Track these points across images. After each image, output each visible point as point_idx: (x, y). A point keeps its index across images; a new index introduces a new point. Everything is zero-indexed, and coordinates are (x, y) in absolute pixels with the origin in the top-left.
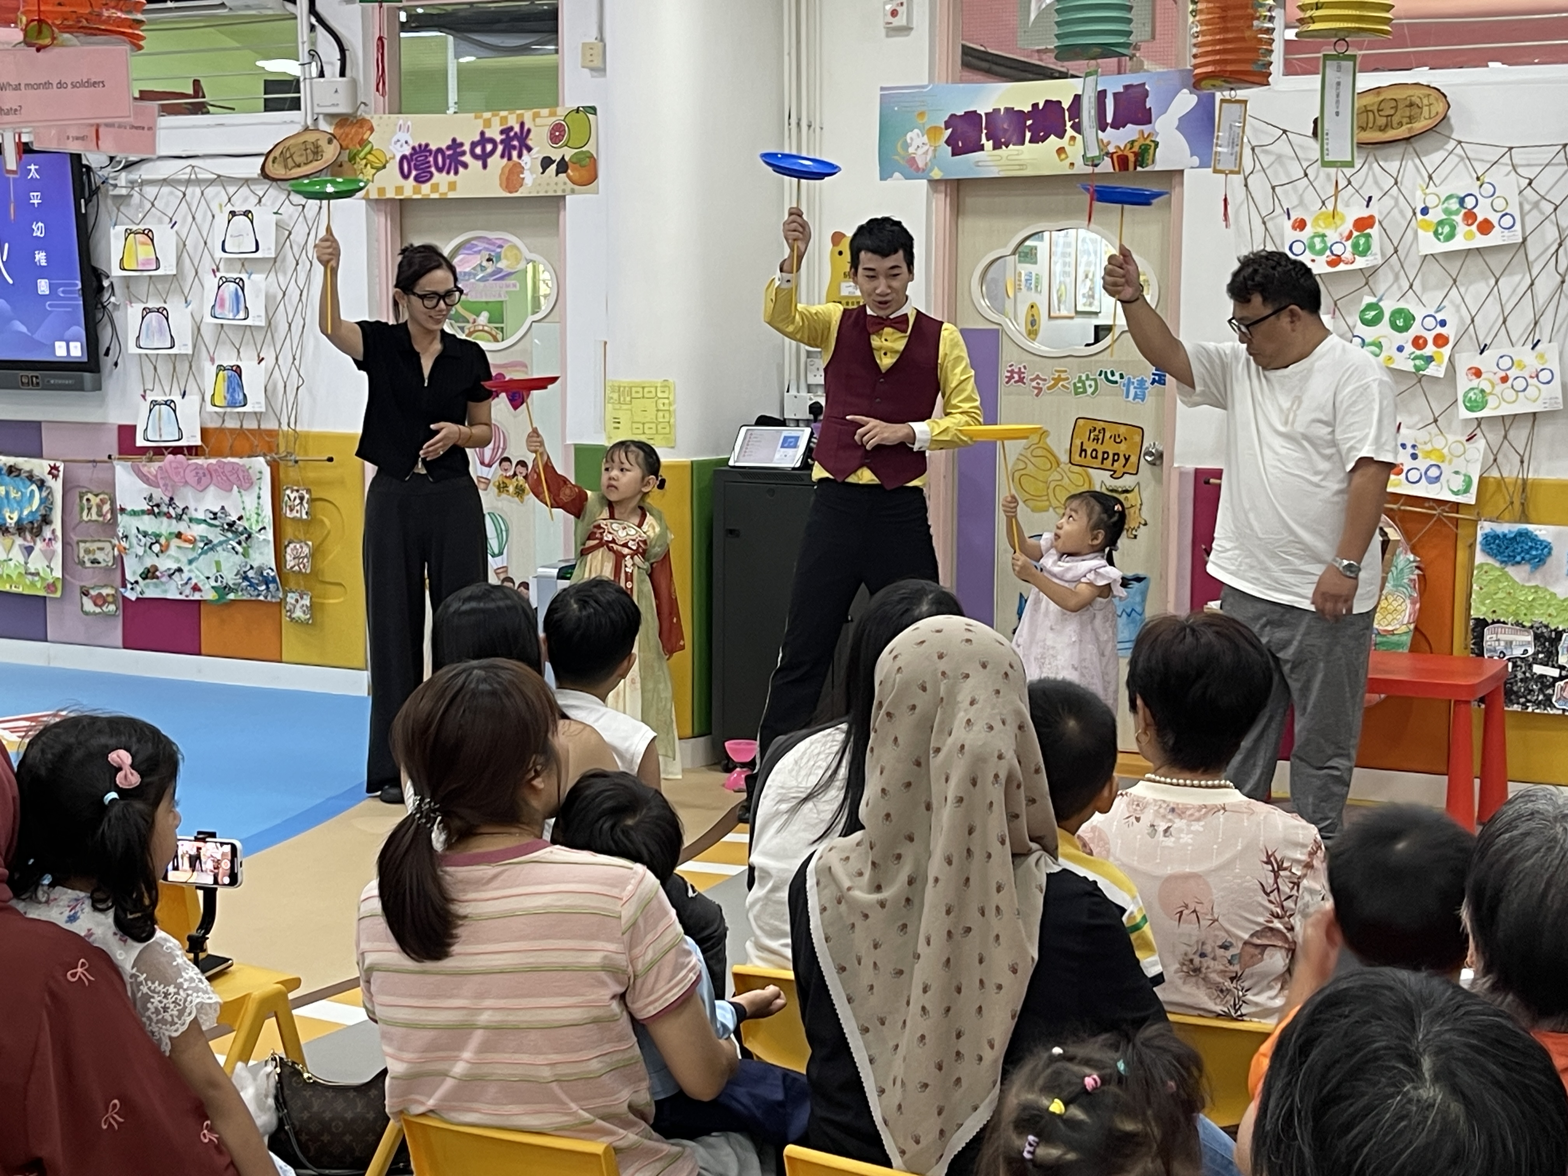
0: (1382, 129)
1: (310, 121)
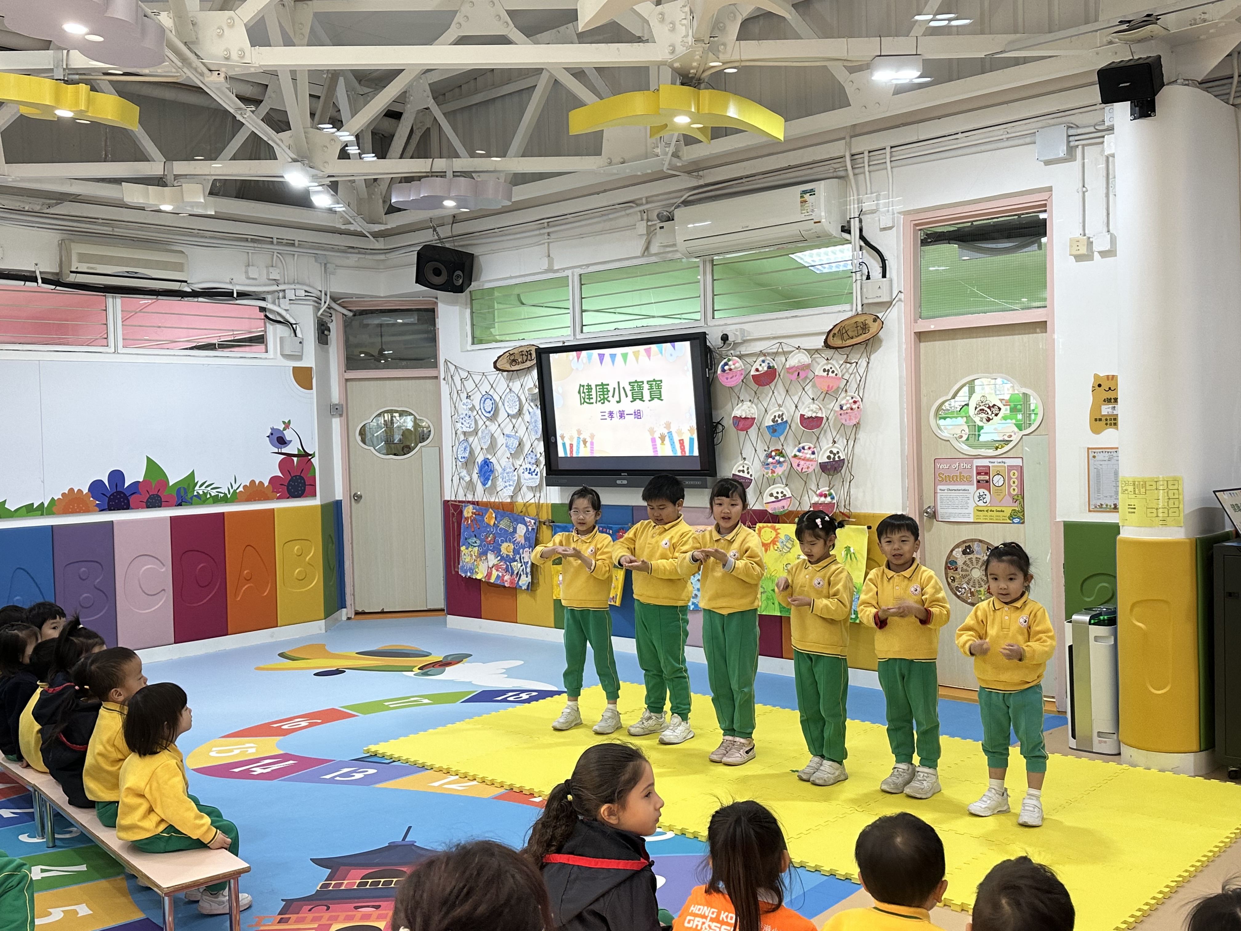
1: (859, 308)
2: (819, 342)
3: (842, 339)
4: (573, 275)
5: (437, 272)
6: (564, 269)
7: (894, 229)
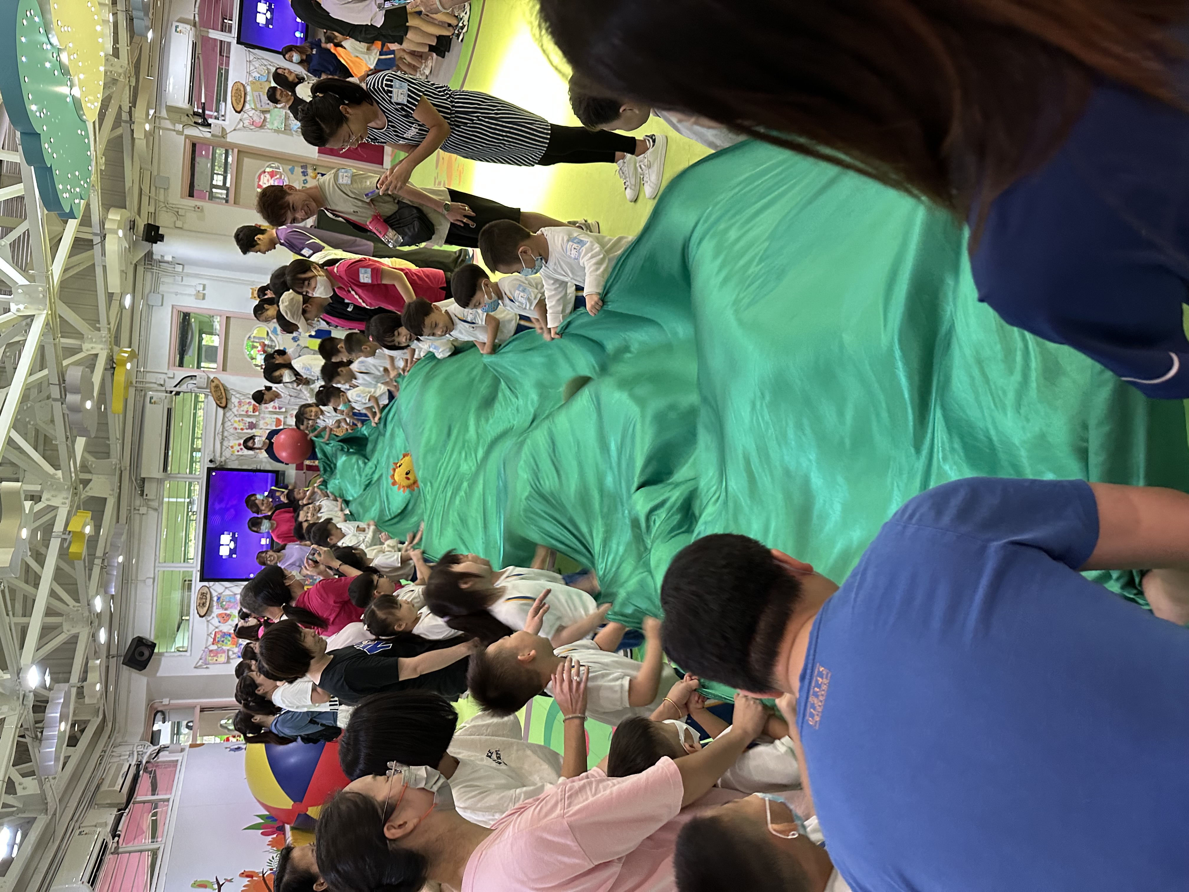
0: (241, 97)
1: (209, 390)
2: (221, 411)
3: (222, 398)
4: (159, 567)
5: (142, 654)
6: (154, 573)
7: (175, 372)
